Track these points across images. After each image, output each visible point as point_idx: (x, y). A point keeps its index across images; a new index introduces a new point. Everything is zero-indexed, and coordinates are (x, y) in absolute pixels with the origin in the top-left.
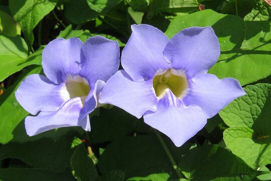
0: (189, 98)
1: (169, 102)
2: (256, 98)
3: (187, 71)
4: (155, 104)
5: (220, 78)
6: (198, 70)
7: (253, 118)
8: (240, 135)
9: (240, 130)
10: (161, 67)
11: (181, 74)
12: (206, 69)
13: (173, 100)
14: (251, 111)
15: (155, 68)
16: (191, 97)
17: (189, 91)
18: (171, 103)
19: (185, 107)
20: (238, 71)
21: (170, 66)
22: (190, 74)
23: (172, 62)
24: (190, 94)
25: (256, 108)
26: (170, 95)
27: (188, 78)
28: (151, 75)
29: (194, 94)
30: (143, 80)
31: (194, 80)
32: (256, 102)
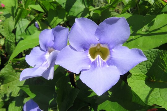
0: (110, 61)
1: (97, 64)
2: (150, 58)
3: (109, 45)
4: (89, 64)
5: (130, 49)
6: (116, 44)
7: (148, 70)
8: (138, 78)
9: (139, 76)
10: (93, 43)
11: (105, 46)
12: (121, 43)
13: (99, 63)
14: (146, 65)
15: (90, 43)
16: (111, 60)
17: (110, 57)
18: (98, 65)
19: (108, 66)
20: (141, 44)
21: (98, 42)
22: (111, 46)
23: (100, 40)
24: (110, 59)
25: (150, 64)
26: (98, 59)
27: (110, 49)
28: (87, 47)
29: (113, 59)
30: (84, 50)
31: (113, 50)
32: (150, 60)
